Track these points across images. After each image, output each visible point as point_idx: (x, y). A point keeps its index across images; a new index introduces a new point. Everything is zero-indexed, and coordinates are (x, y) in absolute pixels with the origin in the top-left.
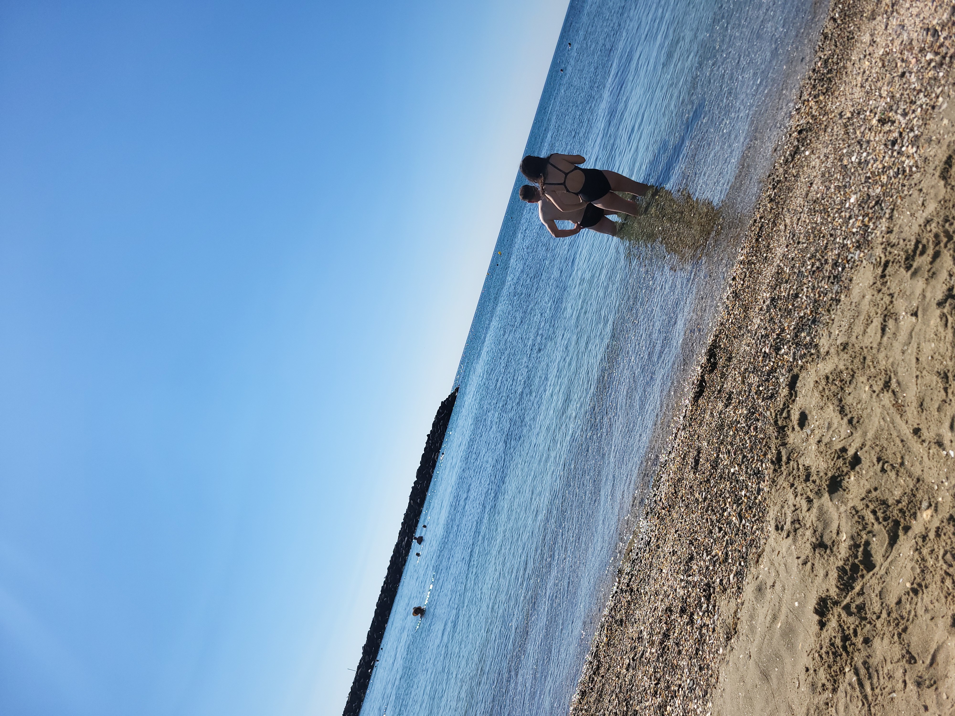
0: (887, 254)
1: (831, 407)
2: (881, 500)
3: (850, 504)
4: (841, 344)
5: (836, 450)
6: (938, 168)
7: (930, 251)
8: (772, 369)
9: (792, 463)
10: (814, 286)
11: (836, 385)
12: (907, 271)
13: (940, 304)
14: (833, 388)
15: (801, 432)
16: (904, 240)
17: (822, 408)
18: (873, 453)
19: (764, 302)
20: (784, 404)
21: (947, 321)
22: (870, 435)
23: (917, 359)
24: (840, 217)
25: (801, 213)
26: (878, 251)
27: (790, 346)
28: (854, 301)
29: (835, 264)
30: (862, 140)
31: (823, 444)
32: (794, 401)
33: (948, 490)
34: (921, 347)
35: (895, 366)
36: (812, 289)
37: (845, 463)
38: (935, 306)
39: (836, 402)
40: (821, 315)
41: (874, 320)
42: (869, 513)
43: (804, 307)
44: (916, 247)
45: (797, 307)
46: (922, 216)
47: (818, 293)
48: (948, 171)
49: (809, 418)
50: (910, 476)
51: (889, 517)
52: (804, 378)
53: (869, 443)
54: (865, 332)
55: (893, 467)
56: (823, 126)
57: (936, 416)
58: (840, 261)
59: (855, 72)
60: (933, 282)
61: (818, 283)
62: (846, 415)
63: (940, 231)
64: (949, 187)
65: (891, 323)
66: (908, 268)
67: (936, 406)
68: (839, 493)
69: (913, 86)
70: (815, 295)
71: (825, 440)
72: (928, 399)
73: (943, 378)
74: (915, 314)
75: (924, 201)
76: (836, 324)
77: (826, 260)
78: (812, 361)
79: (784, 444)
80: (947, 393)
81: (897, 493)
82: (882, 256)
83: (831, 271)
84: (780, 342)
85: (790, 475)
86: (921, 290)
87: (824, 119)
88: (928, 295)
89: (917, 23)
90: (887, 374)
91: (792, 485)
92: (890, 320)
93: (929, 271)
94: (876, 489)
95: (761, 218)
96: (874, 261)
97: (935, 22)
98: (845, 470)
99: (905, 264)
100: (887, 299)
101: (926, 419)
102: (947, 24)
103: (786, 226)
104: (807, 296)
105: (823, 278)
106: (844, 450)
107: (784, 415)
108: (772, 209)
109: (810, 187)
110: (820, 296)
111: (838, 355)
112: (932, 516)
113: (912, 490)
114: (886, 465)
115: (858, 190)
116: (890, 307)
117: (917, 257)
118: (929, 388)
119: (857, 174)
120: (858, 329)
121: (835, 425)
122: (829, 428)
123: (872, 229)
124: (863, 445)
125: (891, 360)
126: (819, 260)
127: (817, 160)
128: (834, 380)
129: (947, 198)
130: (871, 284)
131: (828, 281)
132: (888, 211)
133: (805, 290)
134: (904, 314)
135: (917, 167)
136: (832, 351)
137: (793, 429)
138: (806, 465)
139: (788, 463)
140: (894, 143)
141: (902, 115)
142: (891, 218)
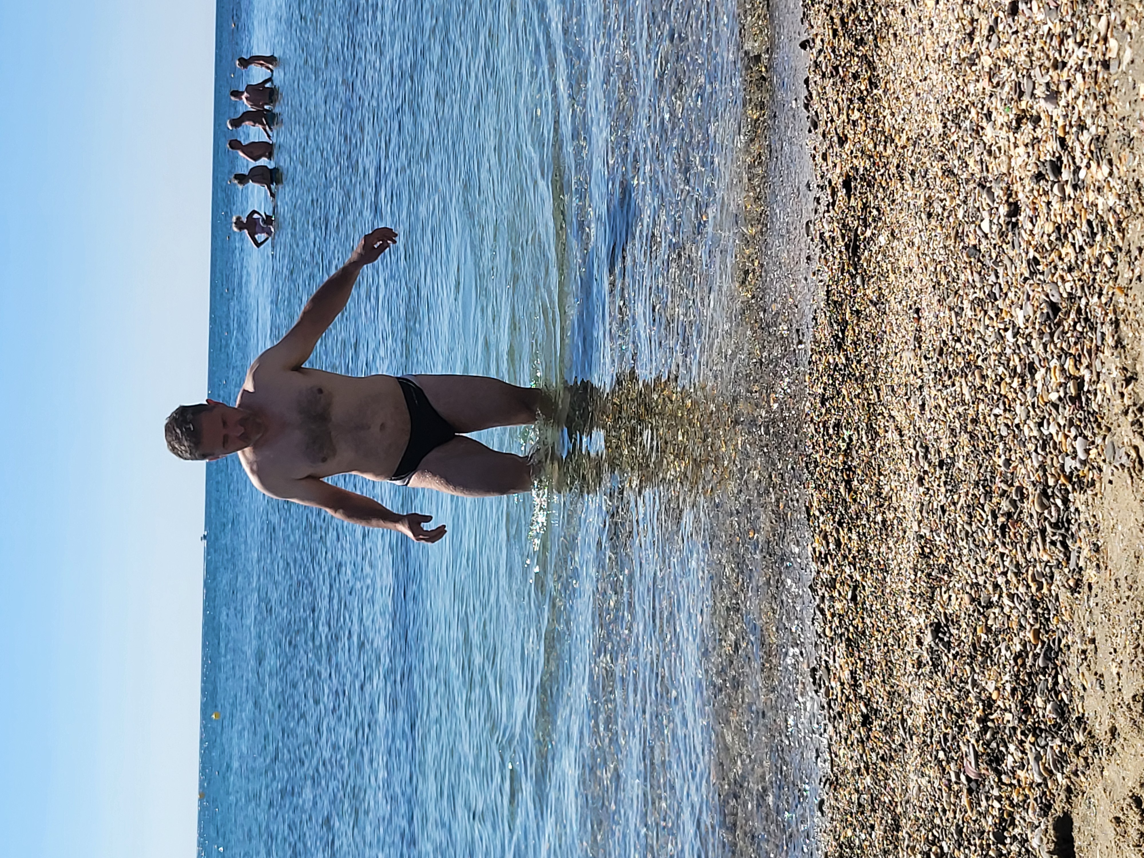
10: (1017, 565)
19: (920, 644)
28: (1121, 575)
29: (1045, 494)
30: (985, 179)
36: (1016, 575)
43: (1015, 627)
52: (1084, 818)
56: (893, 170)
58: (1051, 482)
61: (1023, 553)
69: (1045, 28)
77: (1020, 490)
78: (1087, 766)
83: (1040, 514)
84: (993, 739)
96: (1124, 460)
103: (899, 430)
104: (1011, 596)
105: (1031, 536)
109: (919, 319)
110: (1040, 588)
115: (1023, 297)
119: (1007, 261)
123: (1092, 383)
127: (909, 251)
131: (1044, 541)
132: (1108, 329)
140: (1057, 168)
141: (1047, 99)
142: (1119, 343)
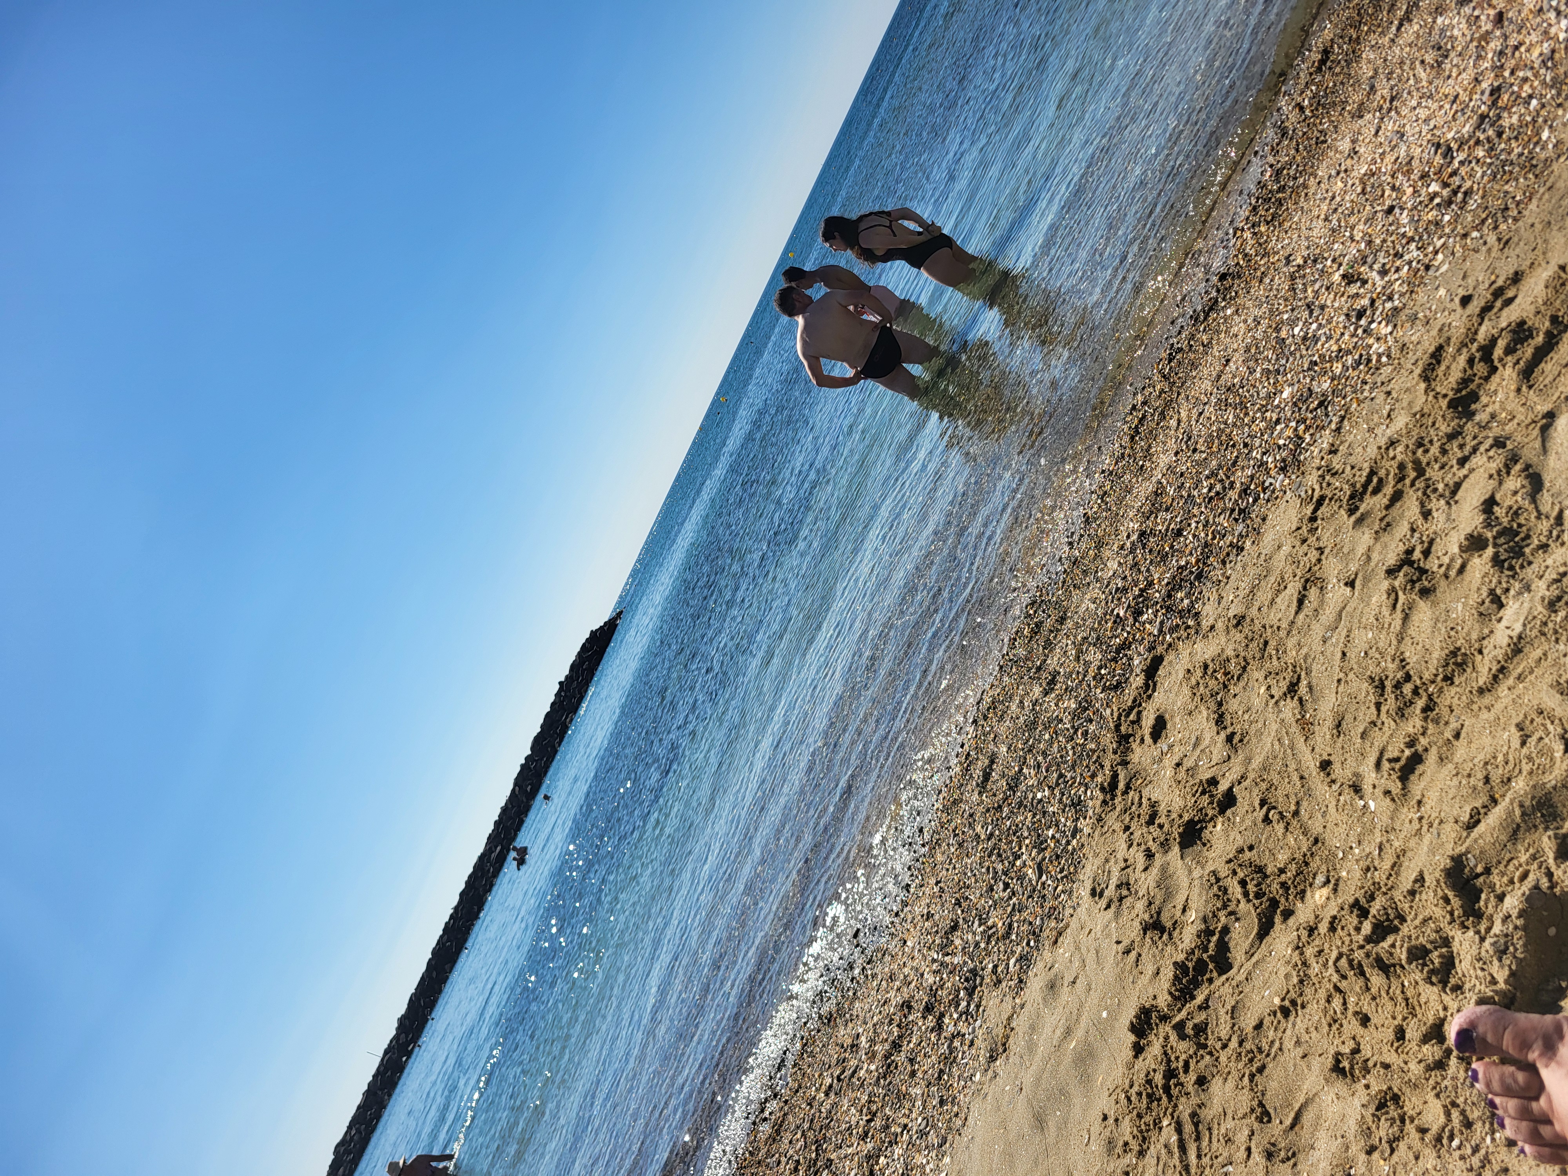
0: (1324, 485)
1: (1205, 713)
2: (1256, 866)
3: (1210, 867)
4: (1235, 616)
5: (1201, 781)
6: (1420, 363)
7: (1388, 490)
8: (1124, 643)
9: (1132, 793)
10: (1207, 522)
11: (1217, 679)
12: (1349, 516)
13: (1391, 572)
14: (1212, 683)
15: (1153, 747)
16: (1353, 468)
17: (1190, 714)
18: (1256, 791)
19: (1128, 537)
20: (1135, 701)
21: (1396, 600)
22: (1256, 763)
23: (1344, 654)
24: (1264, 419)
25: (1205, 404)
26: (1312, 479)
27: (1157, 611)
28: (1264, 552)
29: (1245, 491)
30: (1313, 303)
31: (1182, 770)
32: (1149, 697)
33: (1357, 861)
34: (1352, 636)
35: (1309, 660)
36: (1204, 526)
37: (1212, 803)
38: (1383, 575)
39: (1213, 706)
40: (1211, 568)
41: (1289, 586)
42: (1236, 883)
43: (1187, 551)
44: (1369, 480)
45: (1178, 550)
46: (1384, 434)
47: (1213, 533)
48: (1433, 370)
49: (1168, 726)
50: (1305, 834)
51: (1265, 894)
52: (1171, 662)
53: (1252, 776)
54: (1272, 602)
55: (1282, 816)
56: (1259, 274)
57: (1357, 746)
58: (1252, 487)
59: (1319, 196)
60: (1385, 538)
61: (1215, 517)
62: (1225, 728)
63: (1408, 460)
64: (1432, 394)
65: (1313, 593)
66: (1351, 511)
67: (1361, 730)
68: (1195, 847)
69: (1403, 230)
70: (1207, 535)
71: (1188, 763)
72: (1349, 718)
73: (1376, 687)
74: (1351, 584)
75: (1391, 410)
76: (1232, 583)
77: (1232, 484)
78: (1188, 638)
79: (1125, 763)
80: (1379, 710)
81: (1282, 857)
82: (1317, 487)
83: (1236, 501)
84: (1143, 602)
85: (1126, 811)
86: (1365, 547)
87: (1262, 262)
88: (1375, 556)
89: (1423, 134)
90: (1295, 672)
91: (1127, 828)
92: (1313, 588)
93: (1381, 520)
94: (1251, 848)
95: (1144, 403)
96: (1303, 494)
97: (1450, 136)
98: (1210, 813)
99: (1348, 504)
100: (1314, 555)
101: (1343, 747)
102: (1467, 141)
103: (1179, 421)
104: (1194, 536)
105: (1223, 511)
106: (1213, 782)
107: (1132, 717)
108: (1162, 391)
109: (1225, 366)
110: (1214, 538)
111: (1228, 632)
112: (1328, 899)
113: (1305, 855)
114: (1272, 812)
115: (1296, 380)
116: (1316, 568)
117: (1367, 496)
118: (1354, 701)
119: (1298, 356)
120: (1263, 596)
121: (1207, 742)
122: (1195, 746)
123: (1308, 444)
124: (1243, 777)
125: (1304, 651)
126: (1221, 481)
127: (1242, 325)
128: (1215, 671)
129: (1426, 410)
130: (1294, 528)
131: (1230, 515)
132: (1335, 419)
133: (1194, 525)
134: (1335, 580)
135: (1389, 356)
136: (1220, 625)
137: (1142, 741)
138: (1153, 799)
139: (1125, 792)
140: (1360, 314)
141: (1379, 272)
142: (1338, 430)
